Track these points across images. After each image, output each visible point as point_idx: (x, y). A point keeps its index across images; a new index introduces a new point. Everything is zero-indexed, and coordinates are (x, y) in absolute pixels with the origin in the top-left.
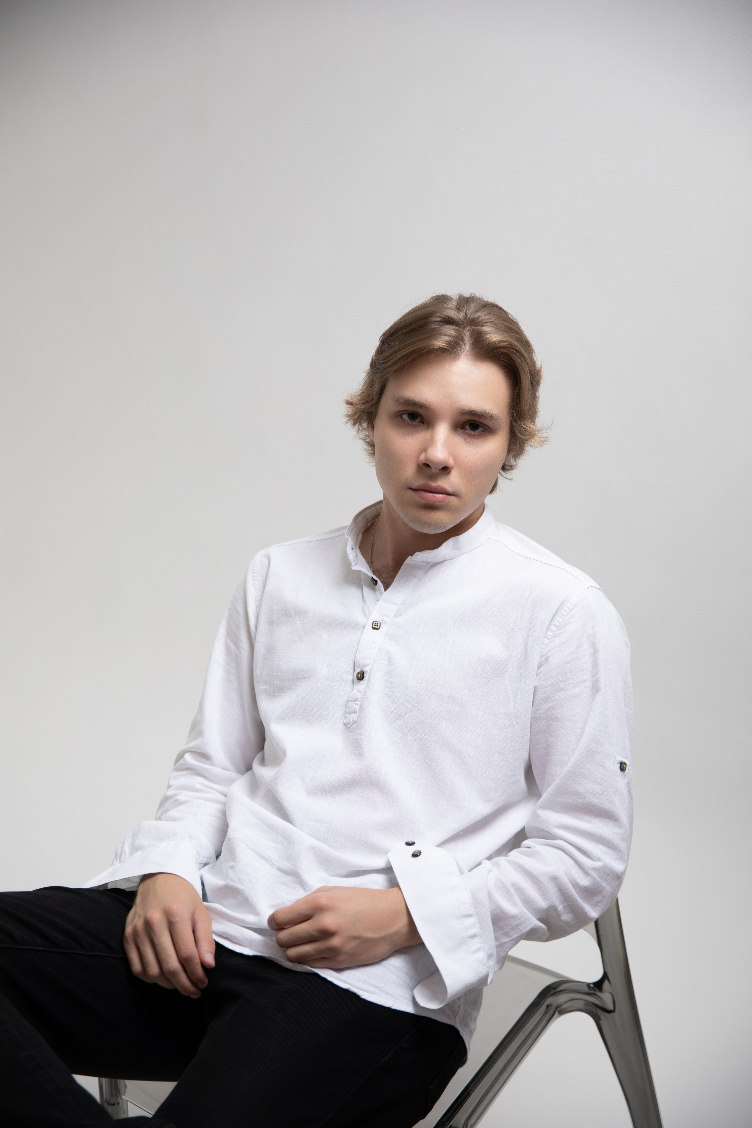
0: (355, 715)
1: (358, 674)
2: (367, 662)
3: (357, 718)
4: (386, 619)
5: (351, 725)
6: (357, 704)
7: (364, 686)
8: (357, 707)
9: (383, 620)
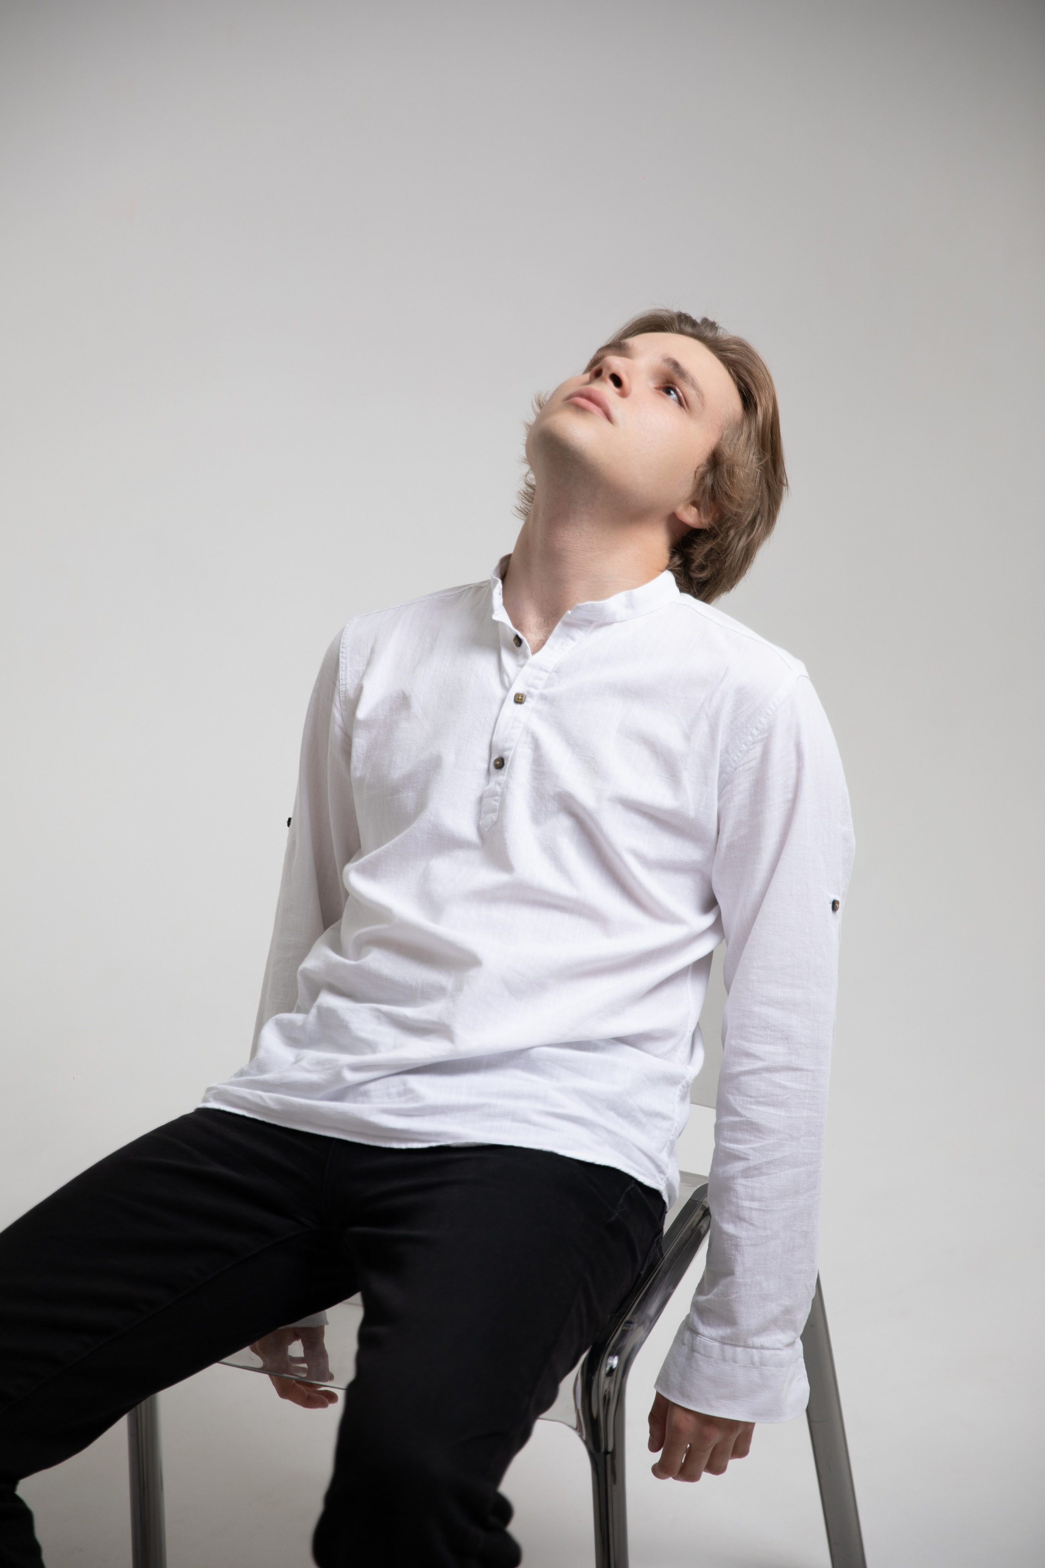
0: (495, 814)
1: (496, 761)
2: (507, 745)
3: (498, 819)
4: (532, 690)
5: (489, 827)
6: (495, 800)
7: (505, 777)
8: (497, 804)
9: (528, 692)
